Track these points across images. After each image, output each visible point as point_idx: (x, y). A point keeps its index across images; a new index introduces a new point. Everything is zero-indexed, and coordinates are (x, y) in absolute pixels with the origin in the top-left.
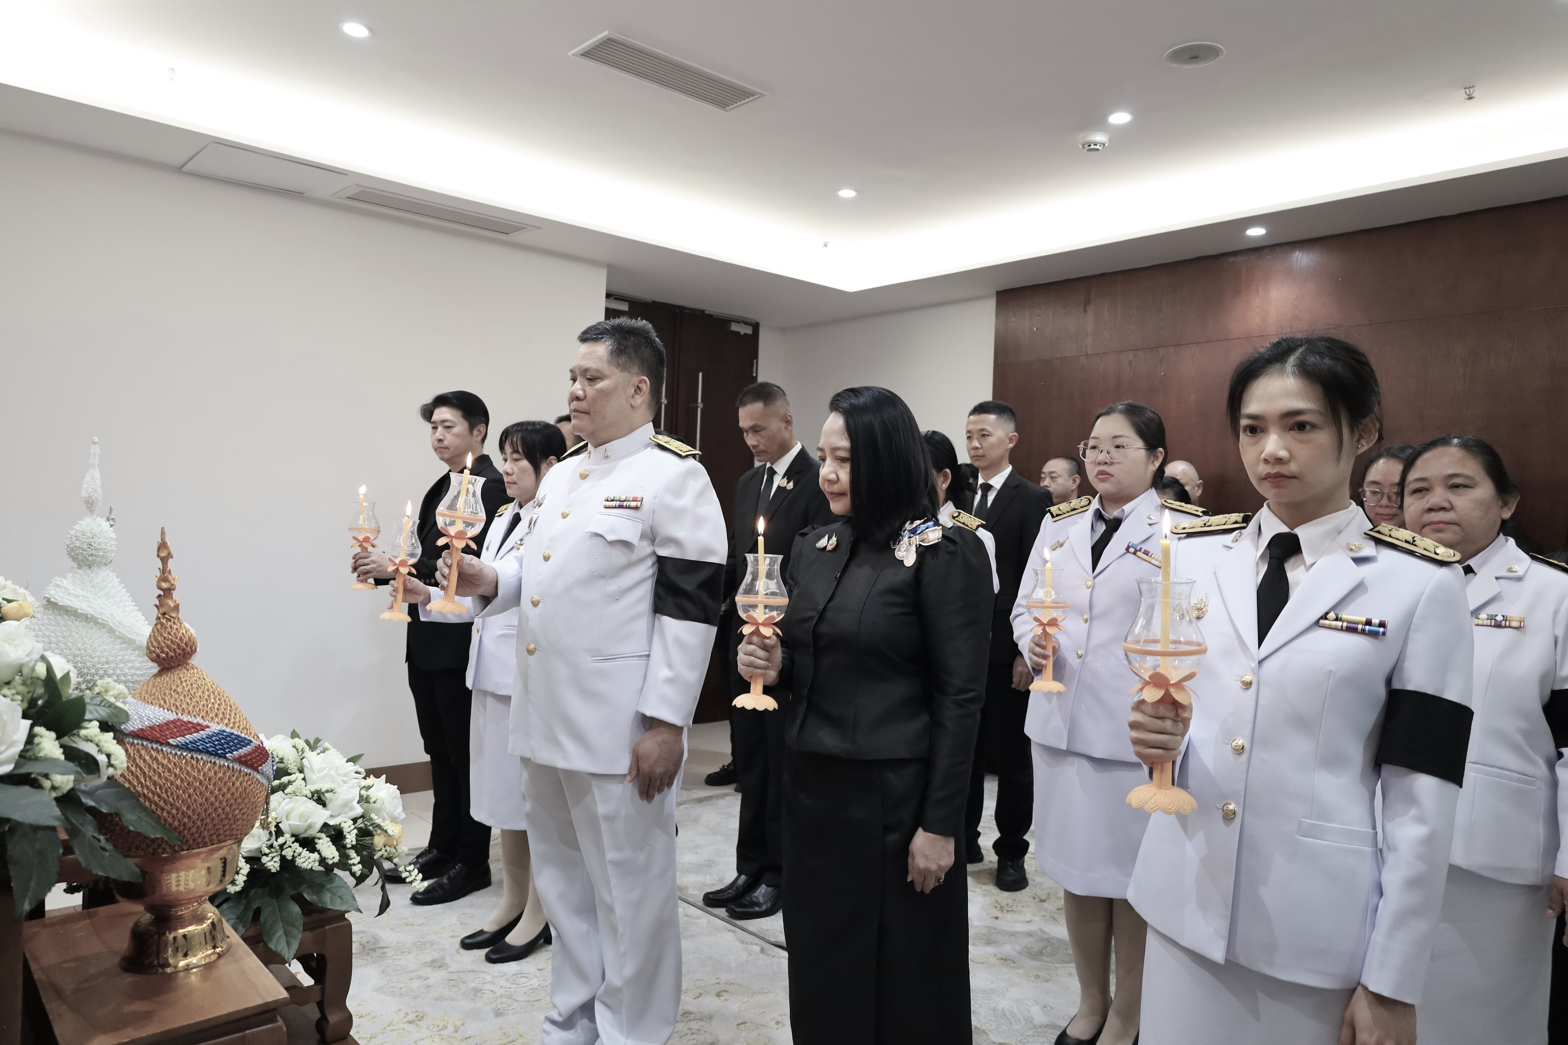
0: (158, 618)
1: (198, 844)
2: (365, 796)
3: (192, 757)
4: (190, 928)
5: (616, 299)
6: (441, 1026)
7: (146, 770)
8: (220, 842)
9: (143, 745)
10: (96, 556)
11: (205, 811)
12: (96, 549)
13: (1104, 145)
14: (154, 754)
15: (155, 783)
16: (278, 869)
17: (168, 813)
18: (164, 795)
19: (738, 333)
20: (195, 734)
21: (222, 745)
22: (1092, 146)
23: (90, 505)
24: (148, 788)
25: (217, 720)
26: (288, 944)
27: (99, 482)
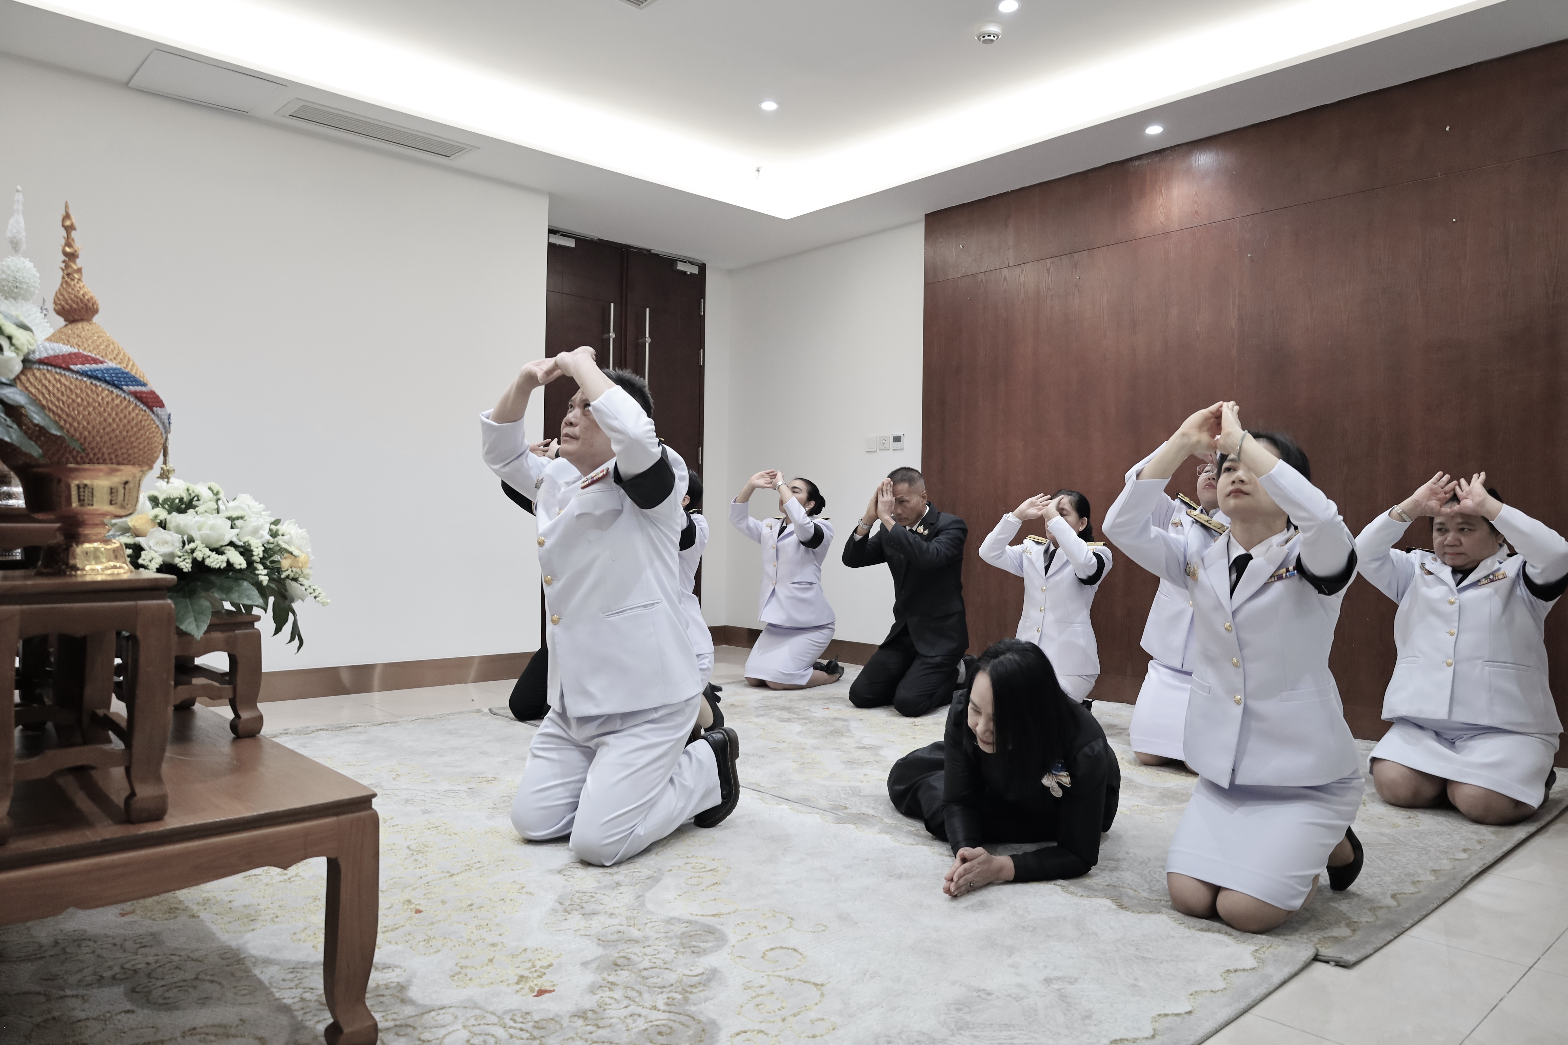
0: (63, 277)
1: (98, 459)
2: (275, 530)
5: (562, 235)
7: (51, 388)
8: (119, 463)
9: (48, 370)
10: (21, 292)
11: (104, 429)
12: (21, 282)
13: (998, 37)
14: (57, 377)
15: (58, 399)
16: (190, 570)
17: (71, 425)
18: (66, 409)
19: (685, 273)
22: (987, 37)
23: (15, 246)
24: (52, 402)
25: (111, 357)
27: (22, 225)
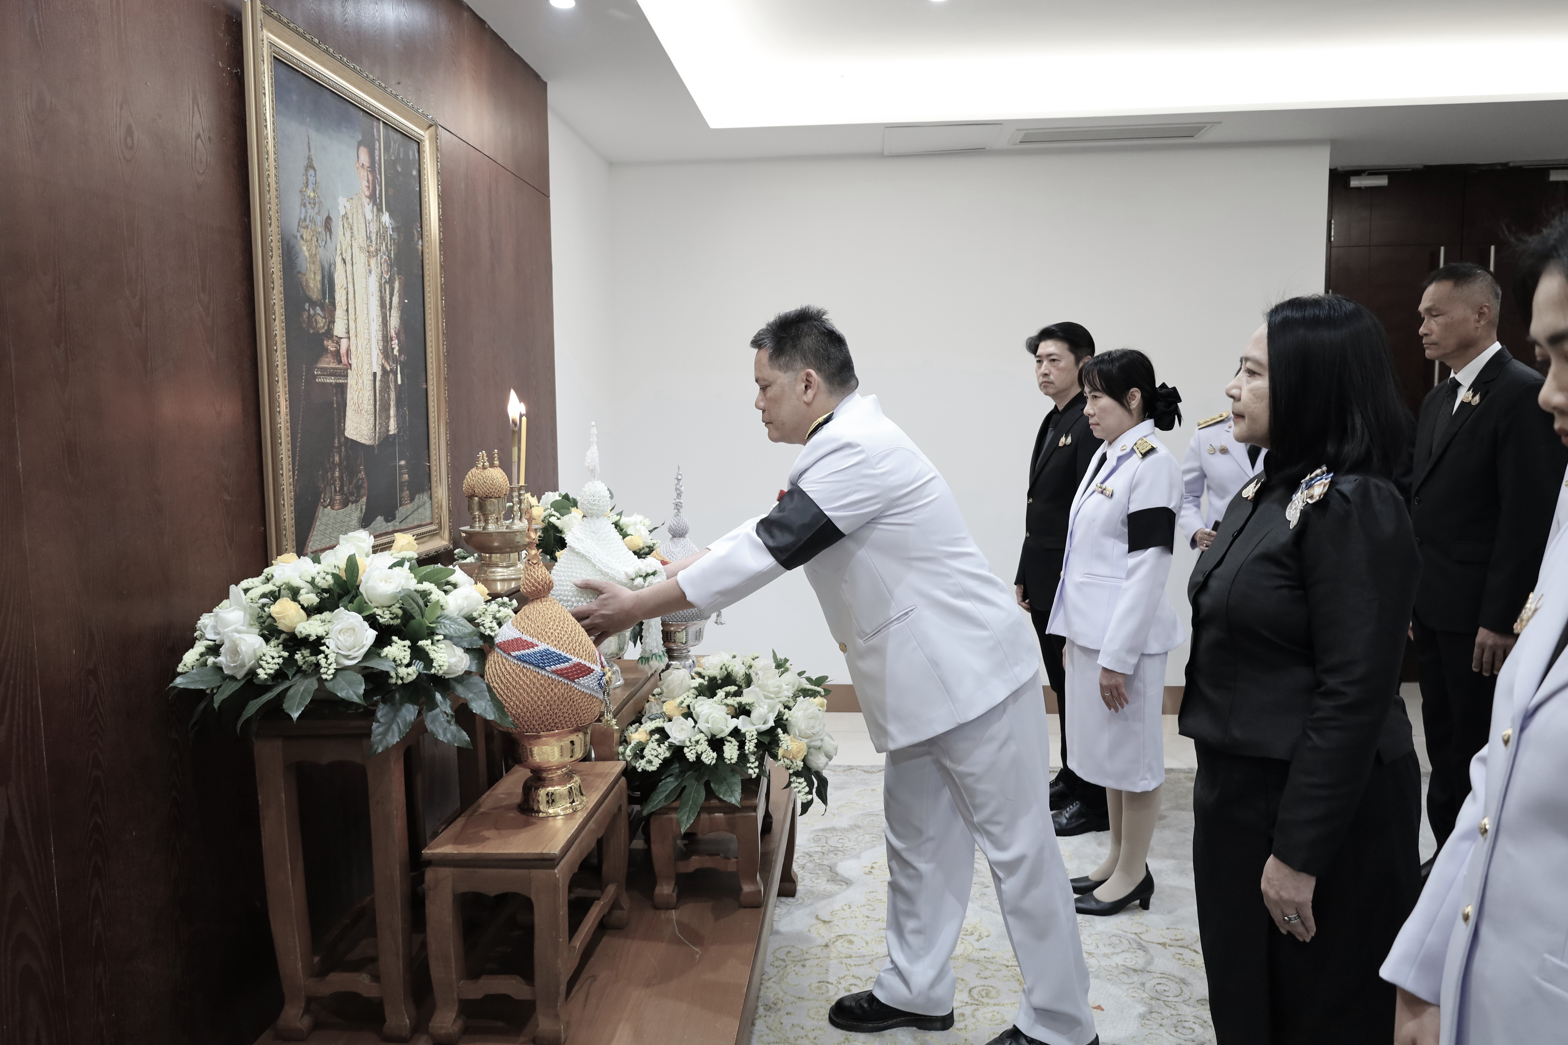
2: (782, 713)
3: (524, 667)
14: (504, 661)
20: (526, 650)
21: (544, 660)
26: (688, 818)
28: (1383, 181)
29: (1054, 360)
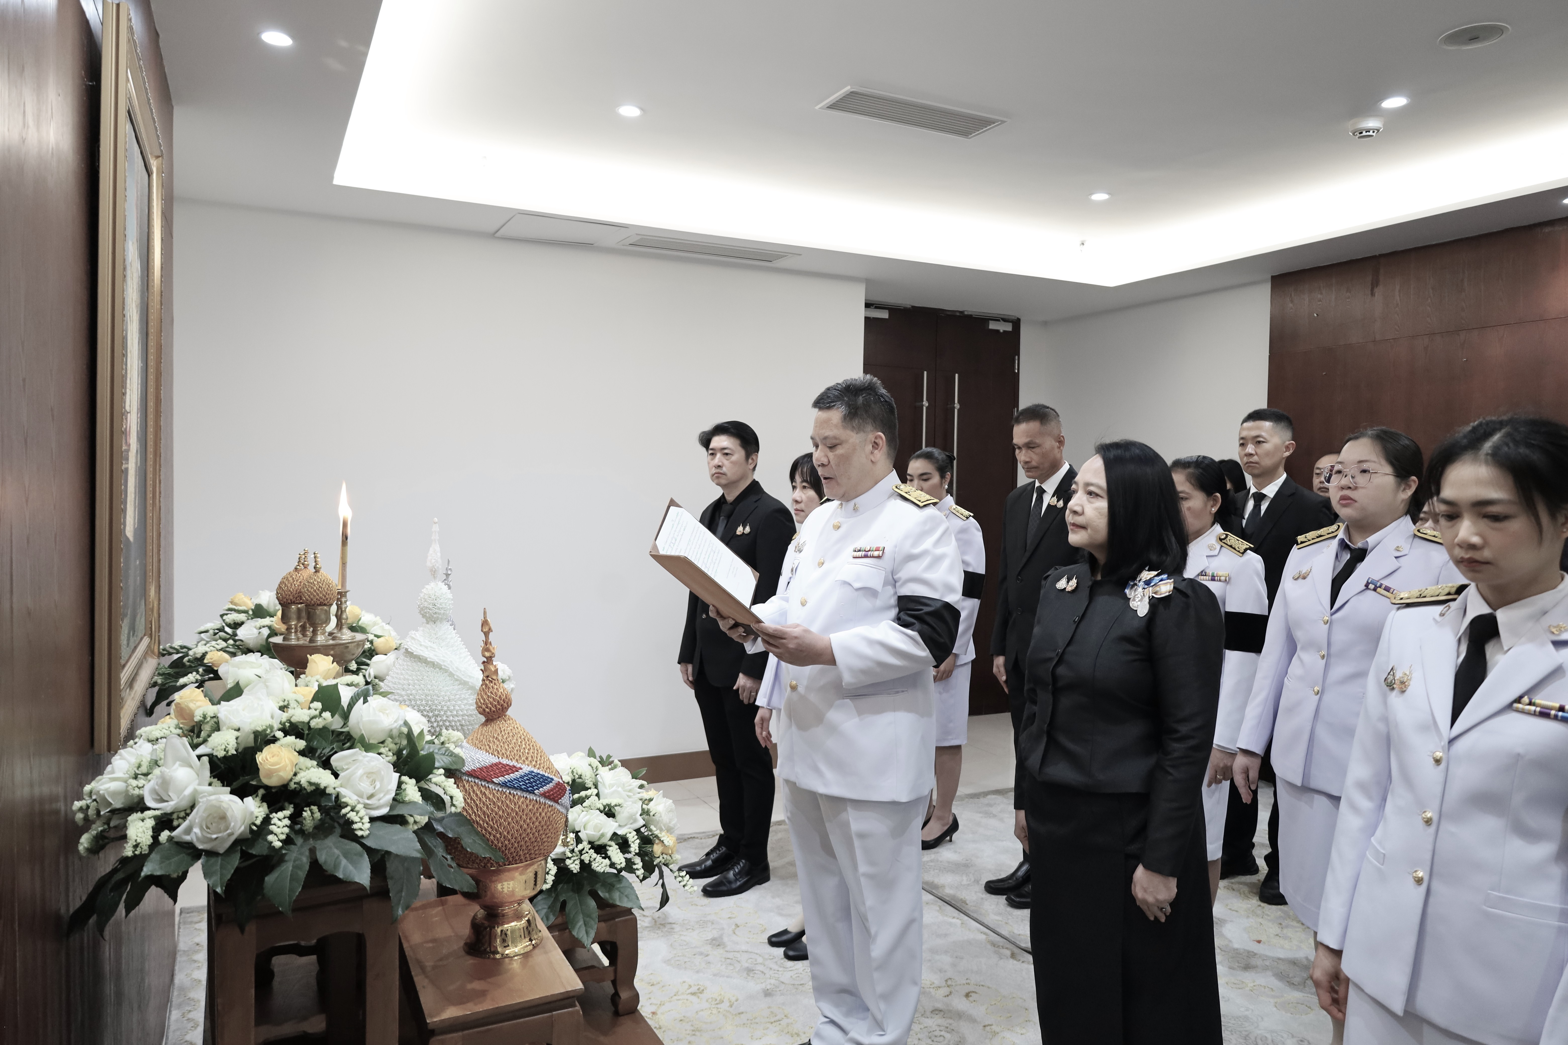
0: (483, 680)
1: (516, 860)
2: (646, 810)
3: (510, 793)
4: (513, 924)
5: (876, 308)
6: (718, 1000)
7: (478, 802)
8: (531, 859)
9: (475, 782)
10: (439, 614)
11: (520, 835)
12: (439, 609)
13: (1378, 131)
14: (483, 790)
15: (484, 813)
16: (579, 870)
17: (494, 836)
18: (491, 823)
19: (998, 331)
20: (511, 775)
21: (531, 783)
22: (1364, 133)
23: (434, 572)
24: (479, 817)
25: (527, 763)
26: (587, 933)
27: (439, 554)
28: (884, 315)
29: (727, 454)
